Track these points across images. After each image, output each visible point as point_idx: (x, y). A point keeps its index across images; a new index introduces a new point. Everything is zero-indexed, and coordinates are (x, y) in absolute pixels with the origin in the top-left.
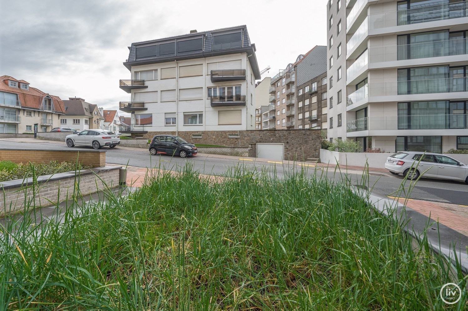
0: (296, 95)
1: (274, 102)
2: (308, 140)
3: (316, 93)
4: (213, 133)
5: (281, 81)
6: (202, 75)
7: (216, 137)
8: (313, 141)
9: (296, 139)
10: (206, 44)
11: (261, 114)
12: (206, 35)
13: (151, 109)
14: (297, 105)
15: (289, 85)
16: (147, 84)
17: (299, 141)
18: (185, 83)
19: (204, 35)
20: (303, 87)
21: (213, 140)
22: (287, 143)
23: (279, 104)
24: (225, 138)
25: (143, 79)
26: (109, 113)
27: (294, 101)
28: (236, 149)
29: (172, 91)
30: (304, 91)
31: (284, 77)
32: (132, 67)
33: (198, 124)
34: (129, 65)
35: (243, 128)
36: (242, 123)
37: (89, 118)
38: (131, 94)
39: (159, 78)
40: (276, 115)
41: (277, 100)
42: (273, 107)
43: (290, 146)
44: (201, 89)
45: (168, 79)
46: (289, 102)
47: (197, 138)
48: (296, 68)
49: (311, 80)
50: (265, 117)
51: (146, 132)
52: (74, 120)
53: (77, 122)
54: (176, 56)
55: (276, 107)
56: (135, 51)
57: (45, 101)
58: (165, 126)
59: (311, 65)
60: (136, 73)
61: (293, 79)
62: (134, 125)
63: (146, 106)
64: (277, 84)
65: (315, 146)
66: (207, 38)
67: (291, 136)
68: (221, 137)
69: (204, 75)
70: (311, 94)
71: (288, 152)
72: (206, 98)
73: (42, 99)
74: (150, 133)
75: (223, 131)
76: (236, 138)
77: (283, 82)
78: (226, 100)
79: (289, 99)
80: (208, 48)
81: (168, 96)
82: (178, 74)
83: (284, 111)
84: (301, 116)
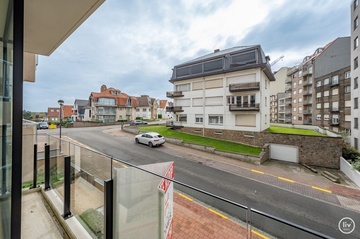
0: (314, 86)
1: (290, 90)
2: (325, 146)
3: (337, 86)
4: (231, 131)
5: (297, 73)
6: (223, 87)
7: (233, 135)
8: (331, 148)
9: (312, 144)
10: (226, 64)
11: (277, 100)
12: (226, 56)
13: (186, 111)
14: (315, 95)
15: (305, 77)
16: (183, 93)
17: (314, 146)
18: (210, 93)
19: (224, 57)
20: (322, 79)
21: (231, 137)
22: (302, 146)
23: (295, 93)
24: (241, 136)
25: (181, 90)
26: (163, 102)
27: (311, 91)
28: (249, 157)
29: (200, 99)
30: (323, 82)
31: (301, 70)
32: (174, 82)
33: (219, 124)
34: (172, 81)
35: (257, 129)
36: (256, 126)
37: (151, 107)
38: (173, 99)
39: (191, 89)
40: (292, 102)
41: (293, 90)
42: (289, 95)
43: (304, 150)
44: (221, 97)
45: (197, 90)
46: (306, 93)
47: (218, 134)
48: (313, 61)
49: (332, 73)
50: (281, 102)
51: (183, 127)
52: (143, 109)
53: (145, 110)
54: (203, 74)
55: (293, 96)
56: (176, 72)
57: (129, 100)
58: (195, 123)
59: (332, 57)
60: (177, 86)
61: (311, 72)
62: (175, 122)
63: (183, 109)
64: (294, 76)
65: (334, 153)
66: (227, 58)
67: (306, 141)
68: (238, 135)
69: (224, 86)
70: (331, 87)
71: (303, 155)
72: (226, 104)
73: (127, 100)
74: (186, 127)
75: (240, 131)
76: (251, 138)
77: (299, 74)
78: (242, 106)
79: (306, 90)
80: (227, 66)
81: (197, 102)
82: (205, 86)
83: (301, 100)
84: (319, 106)
